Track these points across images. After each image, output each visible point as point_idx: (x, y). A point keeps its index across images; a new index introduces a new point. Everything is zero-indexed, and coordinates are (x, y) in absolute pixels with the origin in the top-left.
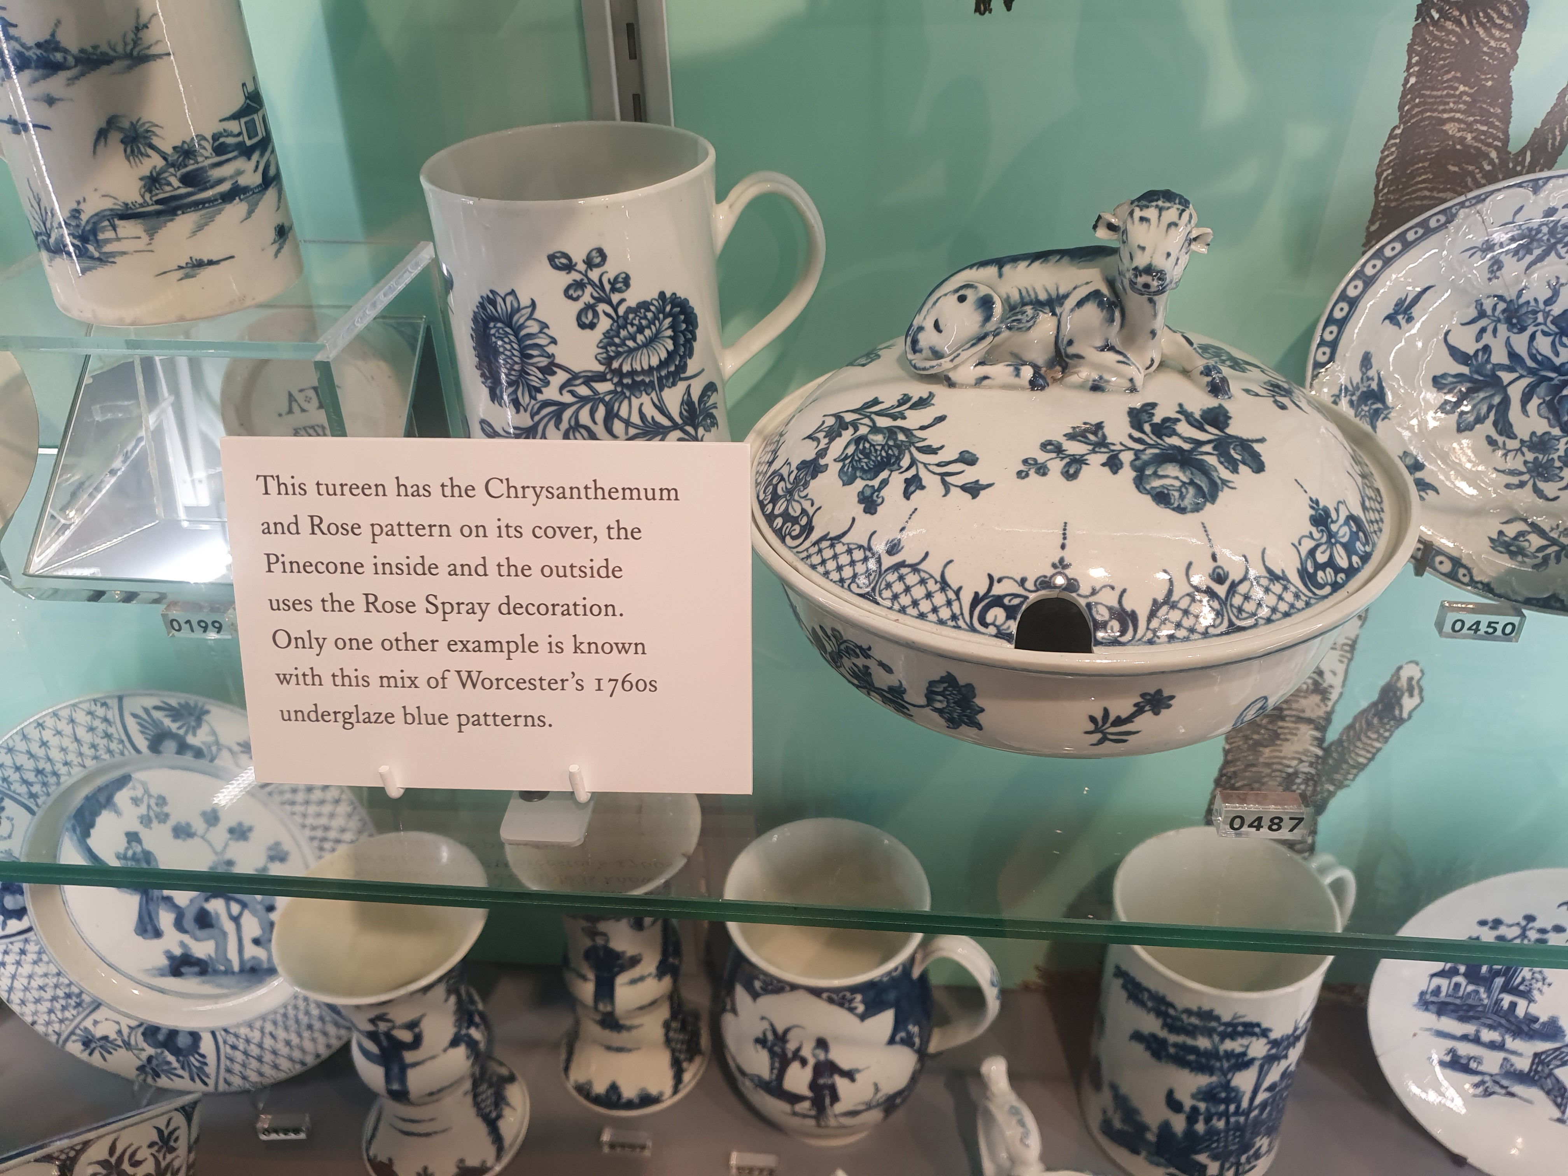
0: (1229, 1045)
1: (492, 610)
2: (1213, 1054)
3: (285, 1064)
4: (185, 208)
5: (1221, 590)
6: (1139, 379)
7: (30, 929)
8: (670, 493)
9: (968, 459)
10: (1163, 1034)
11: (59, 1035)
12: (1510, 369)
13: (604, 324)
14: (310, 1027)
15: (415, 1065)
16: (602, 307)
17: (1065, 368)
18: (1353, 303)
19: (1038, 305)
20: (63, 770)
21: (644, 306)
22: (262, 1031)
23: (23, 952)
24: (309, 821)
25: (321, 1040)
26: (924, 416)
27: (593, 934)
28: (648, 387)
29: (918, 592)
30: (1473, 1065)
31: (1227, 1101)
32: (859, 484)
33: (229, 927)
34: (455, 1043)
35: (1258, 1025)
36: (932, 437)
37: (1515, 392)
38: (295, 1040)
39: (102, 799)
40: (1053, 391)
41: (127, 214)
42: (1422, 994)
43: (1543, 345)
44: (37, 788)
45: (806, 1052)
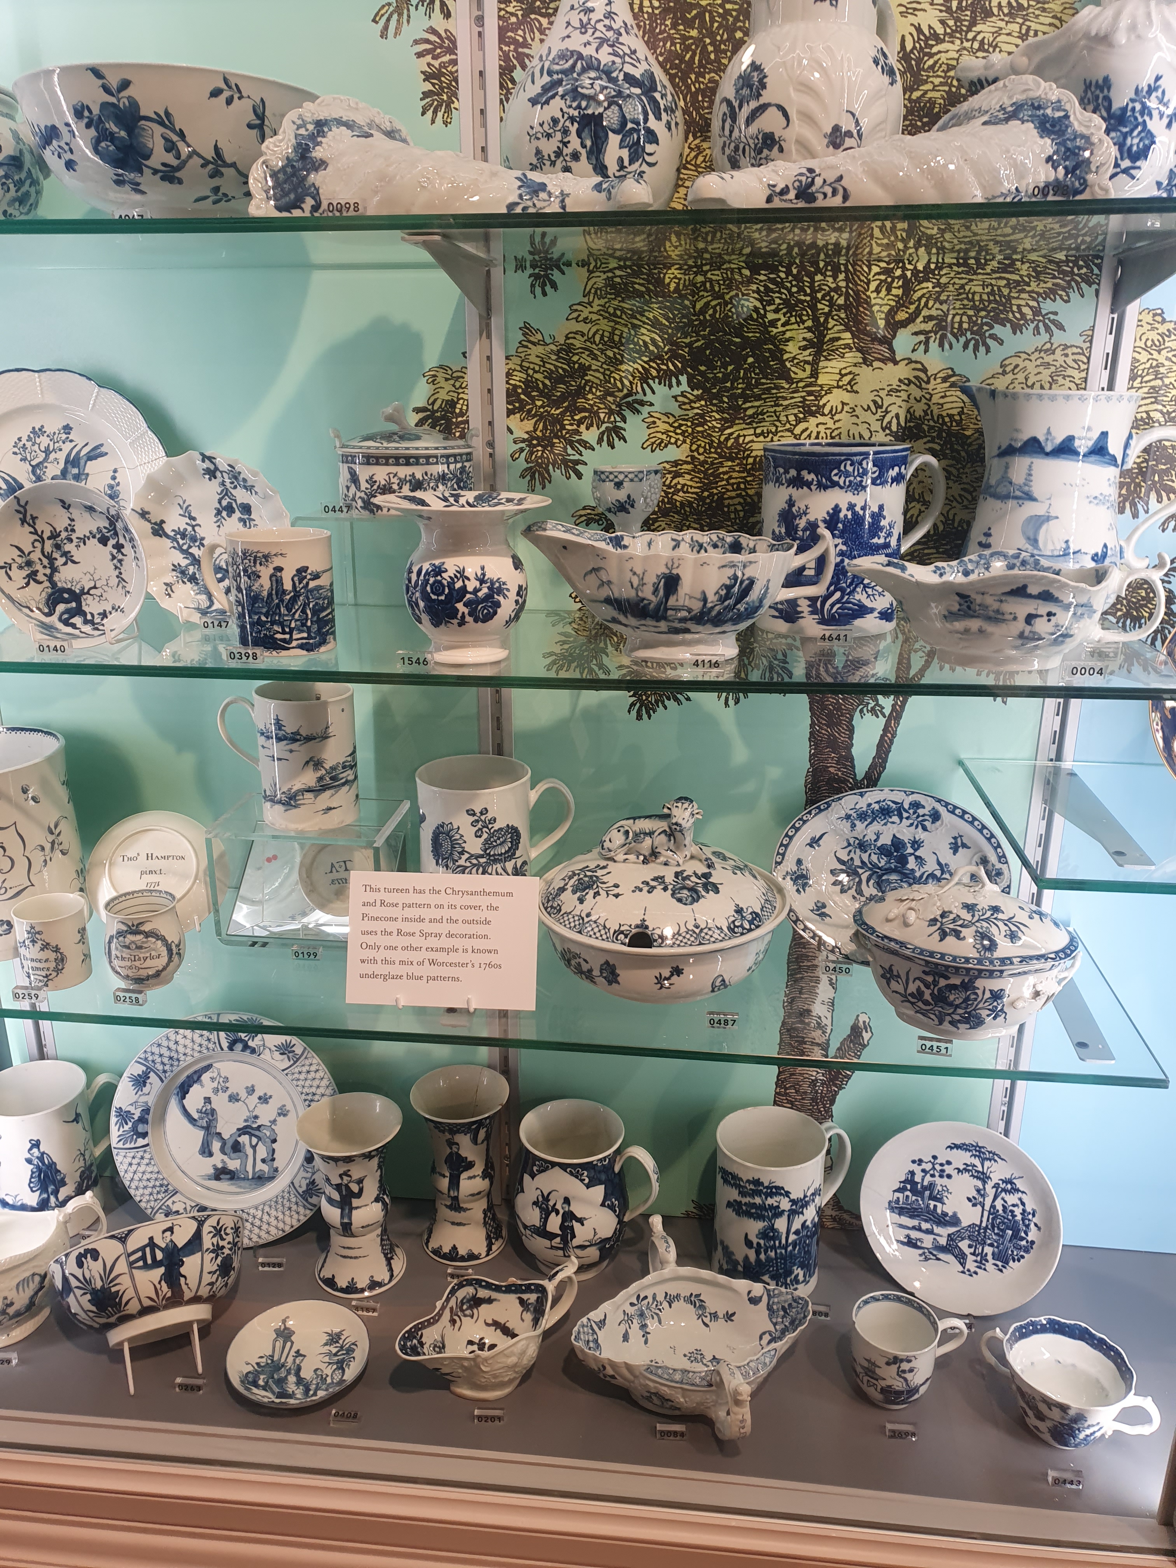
0: (770, 1201)
1: (443, 936)
2: (762, 1207)
3: (273, 1231)
4: (329, 788)
5: (697, 931)
6: (681, 862)
7: (147, 1145)
8: (510, 894)
9: (616, 886)
10: (739, 1199)
11: (153, 1208)
12: (861, 868)
13: (485, 836)
14: (290, 1208)
15: (357, 1208)
16: (485, 829)
17: (656, 857)
18: (791, 838)
19: (645, 834)
20: (182, 1058)
21: (501, 829)
22: (263, 1210)
23: (142, 1158)
24: (306, 1090)
25: (296, 1216)
26: (605, 871)
27: (451, 1143)
28: (500, 861)
29: (596, 930)
30: (919, 1244)
31: (773, 1238)
32: (578, 894)
33: (250, 1151)
34: (377, 1200)
35: (783, 1188)
36: (605, 879)
37: (864, 877)
38: (281, 1216)
39: (195, 1078)
40: (651, 865)
41: (309, 790)
42: (890, 1202)
43: (874, 858)
44: (167, 1068)
45: (558, 1207)
